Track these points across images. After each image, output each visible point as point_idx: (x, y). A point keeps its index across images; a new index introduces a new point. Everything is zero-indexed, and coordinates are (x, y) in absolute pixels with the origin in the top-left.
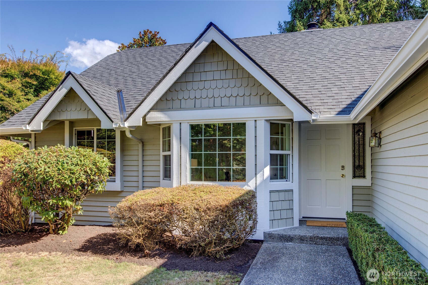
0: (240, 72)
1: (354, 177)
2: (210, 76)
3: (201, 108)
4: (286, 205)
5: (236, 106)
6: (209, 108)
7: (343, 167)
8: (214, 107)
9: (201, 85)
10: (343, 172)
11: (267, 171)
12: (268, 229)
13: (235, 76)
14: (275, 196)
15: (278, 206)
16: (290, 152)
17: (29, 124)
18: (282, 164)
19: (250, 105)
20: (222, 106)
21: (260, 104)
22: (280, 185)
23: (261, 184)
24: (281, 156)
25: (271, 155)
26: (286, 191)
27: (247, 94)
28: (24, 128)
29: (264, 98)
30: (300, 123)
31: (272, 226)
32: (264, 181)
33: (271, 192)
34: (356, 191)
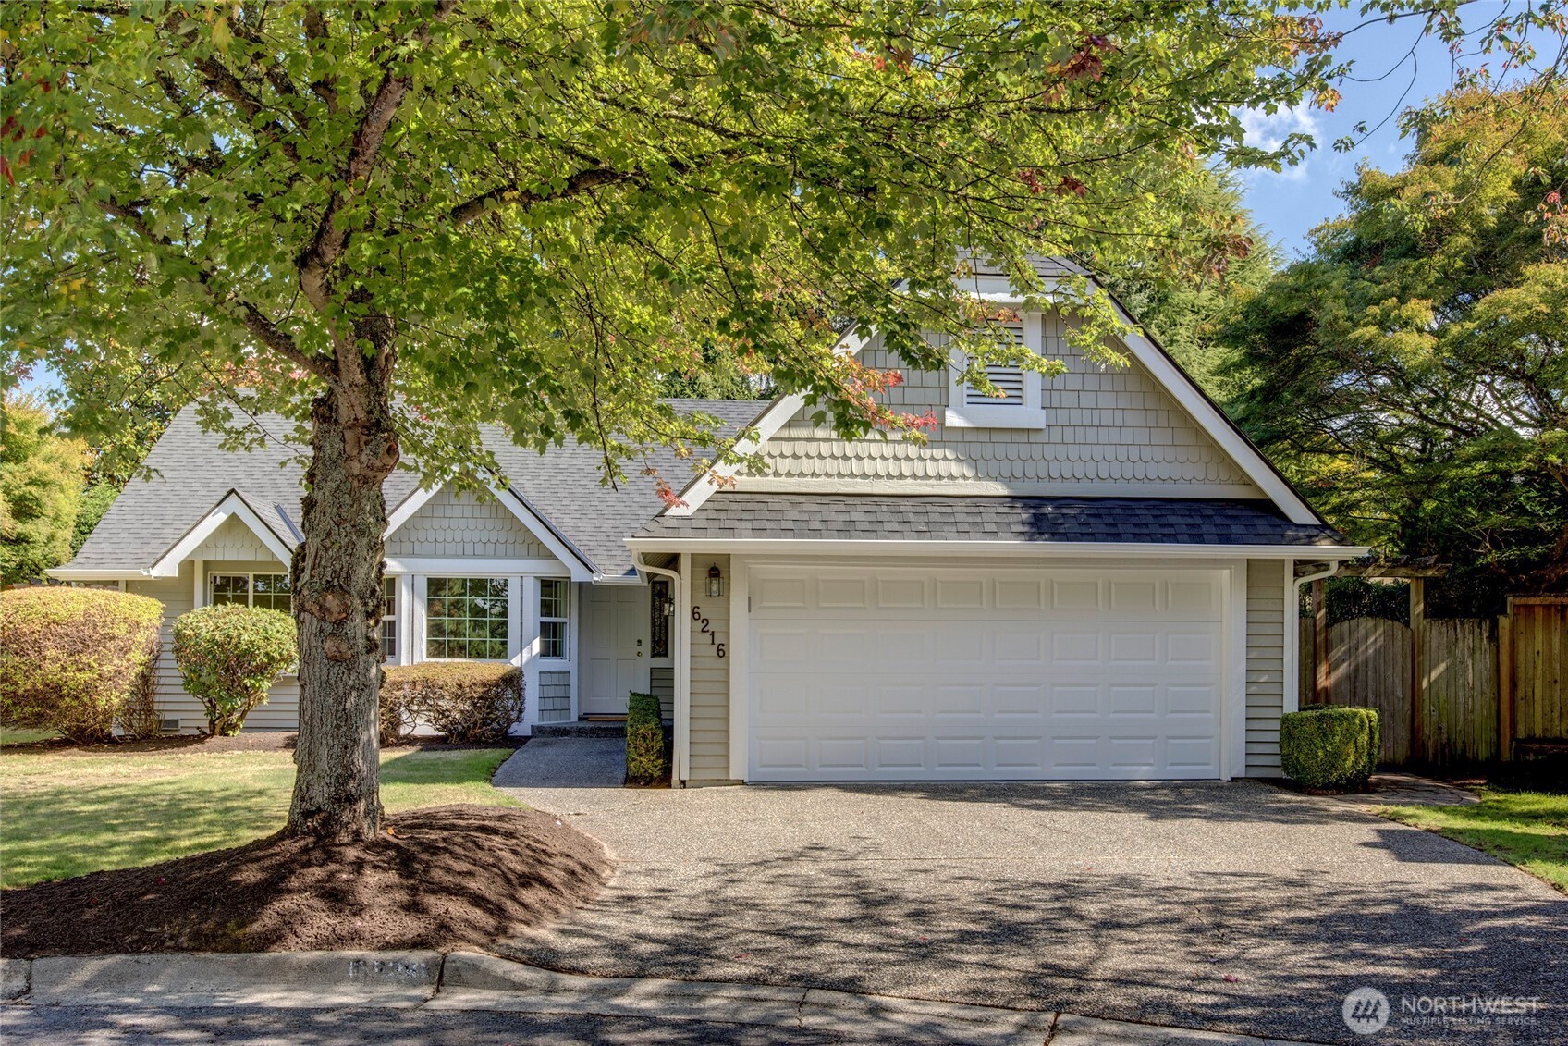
0: (501, 510)
1: (653, 655)
2: (457, 512)
3: (444, 556)
4: (560, 692)
5: (495, 556)
6: (456, 556)
7: (639, 641)
8: (464, 555)
9: (445, 523)
10: (639, 649)
11: (536, 646)
12: (537, 723)
13: (494, 515)
14: (547, 679)
15: (551, 692)
16: (566, 620)
17: (153, 566)
18: (555, 636)
19: (515, 556)
20: (475, 556)
21: (528, 556)
22: (553, 663)
23: (527, 663)
24: (555, 624)
25: (542, 624)
26: (560, 672)
27: (511, 540)
28: (145, 573)
29: (534, 547)
30: (580, 584)
31: (542, 718)
32: (532, 659)
33: (541, 672)
34: (656, 675)
